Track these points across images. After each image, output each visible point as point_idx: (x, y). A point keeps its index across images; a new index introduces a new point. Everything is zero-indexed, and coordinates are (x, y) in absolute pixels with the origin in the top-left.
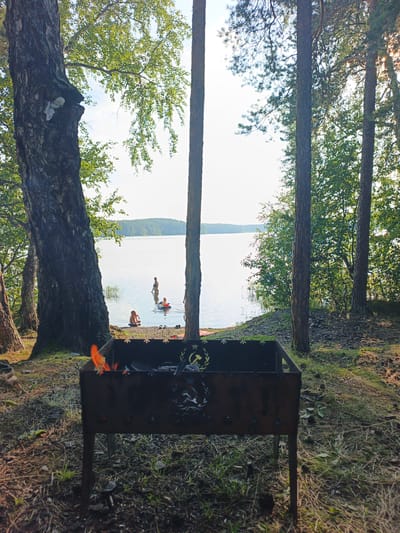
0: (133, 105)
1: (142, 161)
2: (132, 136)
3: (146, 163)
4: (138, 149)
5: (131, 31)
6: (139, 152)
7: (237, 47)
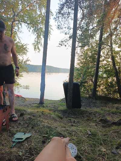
0: (35, 33)
1: (37, 50)
2: (35, 42)
3: (38, 50)
4: (36, 46)
5: (37, 12)
6: (37, 47)
7: (59, 22)
